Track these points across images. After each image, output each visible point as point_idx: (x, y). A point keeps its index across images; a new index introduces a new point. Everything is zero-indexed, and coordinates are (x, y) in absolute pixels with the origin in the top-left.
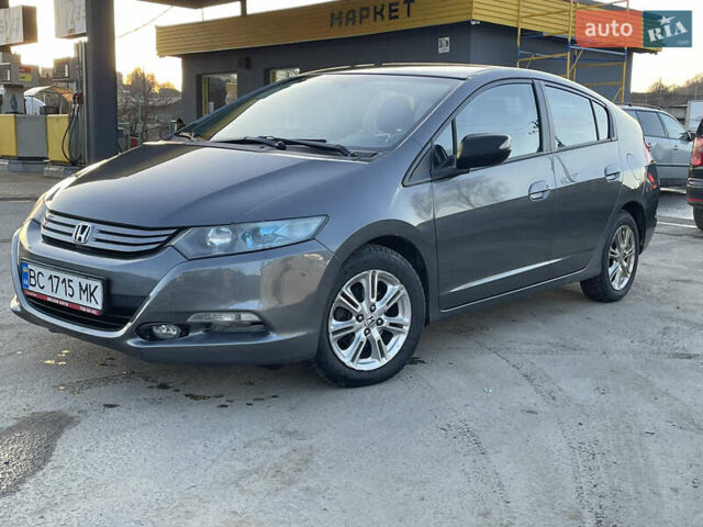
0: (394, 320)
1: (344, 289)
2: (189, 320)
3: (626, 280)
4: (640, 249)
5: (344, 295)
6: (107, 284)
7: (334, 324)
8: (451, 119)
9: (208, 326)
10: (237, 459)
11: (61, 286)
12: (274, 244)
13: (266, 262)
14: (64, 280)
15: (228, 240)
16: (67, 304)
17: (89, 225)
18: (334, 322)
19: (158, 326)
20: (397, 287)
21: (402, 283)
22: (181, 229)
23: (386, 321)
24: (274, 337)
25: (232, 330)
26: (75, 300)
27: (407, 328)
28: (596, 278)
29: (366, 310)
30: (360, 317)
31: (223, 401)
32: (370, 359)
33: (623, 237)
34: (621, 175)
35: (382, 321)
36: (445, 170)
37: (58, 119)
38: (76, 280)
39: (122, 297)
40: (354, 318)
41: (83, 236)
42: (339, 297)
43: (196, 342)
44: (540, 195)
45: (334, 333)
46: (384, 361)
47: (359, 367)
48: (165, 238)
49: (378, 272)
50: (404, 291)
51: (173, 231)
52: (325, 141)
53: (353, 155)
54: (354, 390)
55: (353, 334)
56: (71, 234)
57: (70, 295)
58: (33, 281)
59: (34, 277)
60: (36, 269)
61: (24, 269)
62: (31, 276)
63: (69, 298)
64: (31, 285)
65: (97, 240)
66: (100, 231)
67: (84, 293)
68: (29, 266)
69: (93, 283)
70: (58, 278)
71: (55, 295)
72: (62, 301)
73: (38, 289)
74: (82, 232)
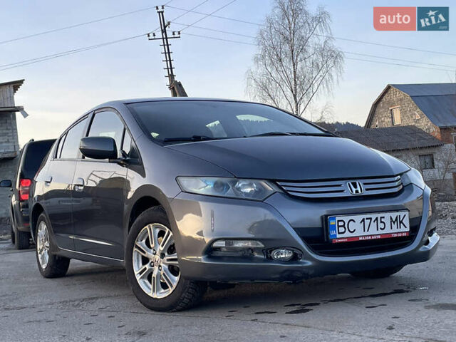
11: (374, 225)
14: (377, 219)
16: (379, 237)
38: (387, 216)
41: (359, 189)
56: (342, 191)
57: (381, 229)
58: (342, 230)
59: (343, 226)
60: (346, 219)
61: (332, 223)
62: (339, 226)
63: (380, 232)
64: (339, 233)
65: (367, 190)
66: (365, 184)
67: (394, 223)
68: (338, 218)
69: (402, 214)
70: (371, 219)
71: (366, 233)
72: (374, 235)
73: (347, 234)
74: (355, 187)
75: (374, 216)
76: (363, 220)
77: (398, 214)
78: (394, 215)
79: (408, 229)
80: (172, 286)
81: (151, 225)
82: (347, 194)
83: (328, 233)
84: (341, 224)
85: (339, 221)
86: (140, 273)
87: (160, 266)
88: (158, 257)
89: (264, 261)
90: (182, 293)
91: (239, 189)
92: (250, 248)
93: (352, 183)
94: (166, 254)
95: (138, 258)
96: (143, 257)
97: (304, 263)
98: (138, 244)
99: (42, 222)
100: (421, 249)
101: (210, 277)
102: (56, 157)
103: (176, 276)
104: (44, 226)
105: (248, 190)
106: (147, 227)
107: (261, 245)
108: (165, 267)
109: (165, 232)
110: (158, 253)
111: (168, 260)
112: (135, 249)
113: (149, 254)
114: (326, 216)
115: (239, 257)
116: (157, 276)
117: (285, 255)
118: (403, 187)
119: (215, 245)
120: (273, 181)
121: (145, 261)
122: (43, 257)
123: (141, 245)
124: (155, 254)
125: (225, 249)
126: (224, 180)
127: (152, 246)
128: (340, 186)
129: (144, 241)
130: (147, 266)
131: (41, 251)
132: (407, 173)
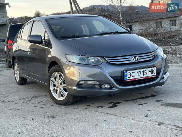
11: (142, 73)
14: (143, 71)
16: (144, 78)
38: (147, 70)
41: (136, 59)
56: (130, 60)
57: (145, 75)
58: (129, 76)
59: (130, 75)
60: (131, 72)
61: (125, 74)
62: (128, 75)
63: (145, 76)
64: (128, 78)
65: (140, 59)
66: (139, 57)
67: (150, 72)
68: (128, 72)
69: (153, 68)
70: (141, 71)
71: (139, 77)
72: (142, 77)
73: (132, 78)
74: (135, 58)
75: (142, 70)
76: (138, 72)
77: (152, 69)
78: (150, 69)
79: (156, 74)
80: (65, 96)
81: (56, 72)
82: (132, 61)
83: (124, 78)
84: (129, 74)
85: (128, 73)
86: (53, 90)
87: (60, 88)
88: (59, 85)
89: (99, 89)
90: (69, 99)
91: (89, 60)
92: (94, 84)
93: (134, 57)
94: (62, 84)
95: (52, 84)
96: (54, 84)
97: (115, 90)
98: (52, 79)
99: (16, 63)
100: (161, 81)
101: (79, 95)
102: (20, 38)
103: (66, 92)
104: (17, 65)
105: (93, 61)
106: (55, 73)
107: (98, 83)
108: (62, 89)
109: (62, 75)
110: (59, 83)
111: (63, 86)
112: (50, 81)
113: (56, 83)
114: (123, 71)
115: (90, 87)
116: (59, 92)
117: (108, 86)
118: (155, 56)
119: (80, 83)
120: (103, 57)
121: (55, 86)
122: (17, 77)
123: (53, 79)
124: (58, 83)
125: (84, 84)
126: (84, 57)
127: (57, 80)
128: (129, 58)
129: (54, 78)
130: (55, 88)
131: (16, 74)
132: (157, 50)
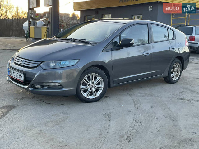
0: (99, 86)
1: (85, 78)
2: (44, 84)
3: (178, 78)
4: (182, 69)
5: (85, 79)
6: (25, 75)
7: (82, 87)
8: (119, 34)
9: (48, 86)
10: (49, 118)
12: (65, 66)
13: (64, 70)
14: (16, 73)
15: (54, 65)
17: (23, 60)
18: (82, 86)
19: (36, 85)
20: (100, 78)
21: (101, 77)
22: (43, 62)
23: (97, 86)
24: (64, 89)
25: (54, 87)
26: (18, 78)
27: (102, 88)
28: (167, 77)
29: (91, 83)
30: (89, 85)
31: (53, 105)
32: (92, 96)
33: (176, 66)
34: (175, 49)
35: (95, 86)
36: (116, 48)
37: (44, 28)
38: (18, 73)
39: (28, 78)
40: (88, 85)
41: (21, 62)
42: (83, 80)
43: (45, 90)
44: (147, 54)
45: (82, 89)
46: (96, 97)
47: (89, 98)
48: (39, 64)
49: (94, 74)
50: (102, 79)
51: (41, 62)
52: (85, 40)
53: (90, 44)
54: (87, 103)
55: (87, 89)
56: (19, 62)
59: (10, 72)
69: (21, 74)
73: (11, 75)
